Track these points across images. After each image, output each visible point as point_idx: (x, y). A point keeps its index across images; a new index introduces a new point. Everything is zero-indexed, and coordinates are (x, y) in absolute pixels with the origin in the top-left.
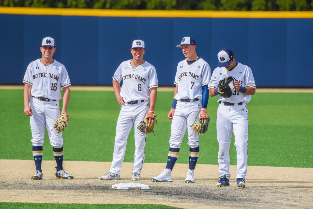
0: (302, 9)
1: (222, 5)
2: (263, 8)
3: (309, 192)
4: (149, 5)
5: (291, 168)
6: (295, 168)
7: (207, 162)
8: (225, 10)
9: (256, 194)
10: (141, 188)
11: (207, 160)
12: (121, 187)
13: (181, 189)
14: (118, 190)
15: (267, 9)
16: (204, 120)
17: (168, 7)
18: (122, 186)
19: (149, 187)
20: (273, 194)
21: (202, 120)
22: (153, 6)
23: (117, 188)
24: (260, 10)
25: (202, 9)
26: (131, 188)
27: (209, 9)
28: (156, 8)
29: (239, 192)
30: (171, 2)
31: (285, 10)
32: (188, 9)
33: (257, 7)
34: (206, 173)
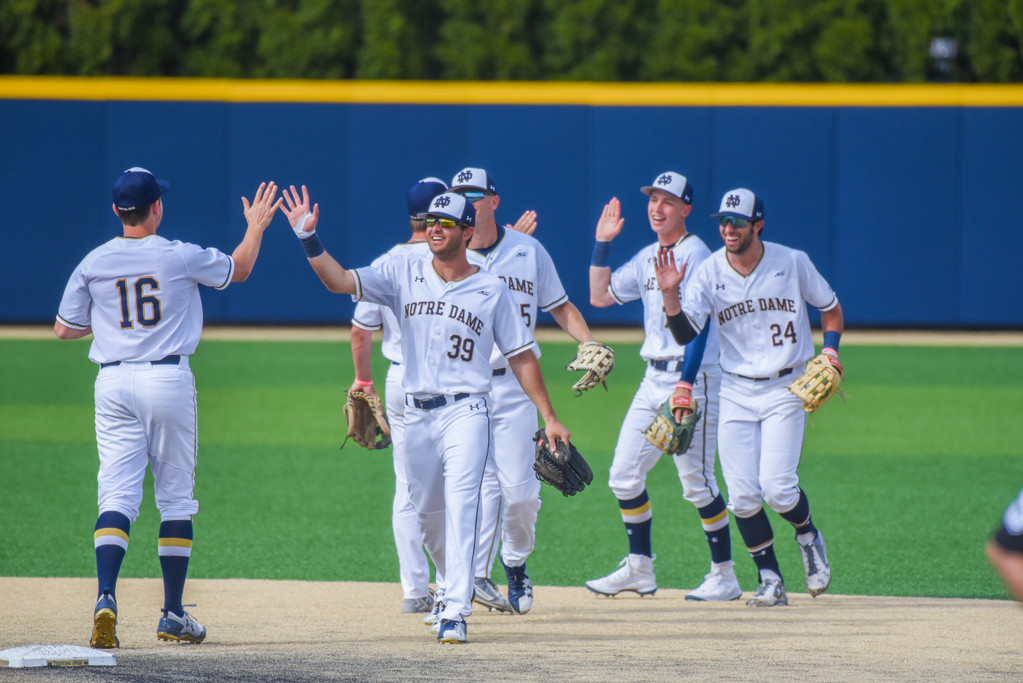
0: (516, 75)
1: (261, 61)
2: (394, 69)
3: (624, 666)
4: (22, 59)
5: (549, 588)
6: (561, 589)
7: (277, 573)
8: (271, 76)
9: (460, 674)
10: (86, 662)
11: (277, 567)
12: (24, 661)
13: (215, 662)
14: (12, 669)
15: (404, 75)
16: (682, 415)
17: (86, 68)
18: (26, 657)
19: (113, 656)
20: (511, 675)
21: (678, 413)
22: (37, 63)
23: (8, 662)
24: (382, 76)
25: (196, 73)
26: (55, 662)
27: (218, 74)
28: (45, 70)
29: (402, 669)
30: (97, 51)
31: (461, 76)
32: (149, 73)
33: (375, 68)
34: (283, 610)
